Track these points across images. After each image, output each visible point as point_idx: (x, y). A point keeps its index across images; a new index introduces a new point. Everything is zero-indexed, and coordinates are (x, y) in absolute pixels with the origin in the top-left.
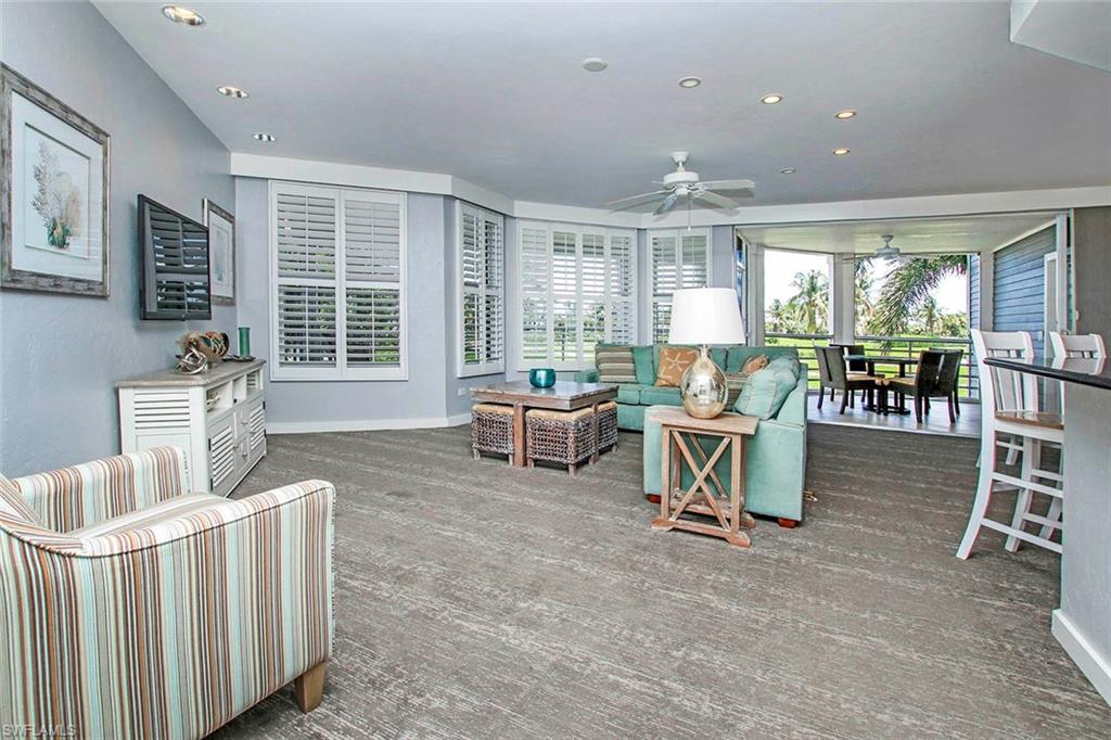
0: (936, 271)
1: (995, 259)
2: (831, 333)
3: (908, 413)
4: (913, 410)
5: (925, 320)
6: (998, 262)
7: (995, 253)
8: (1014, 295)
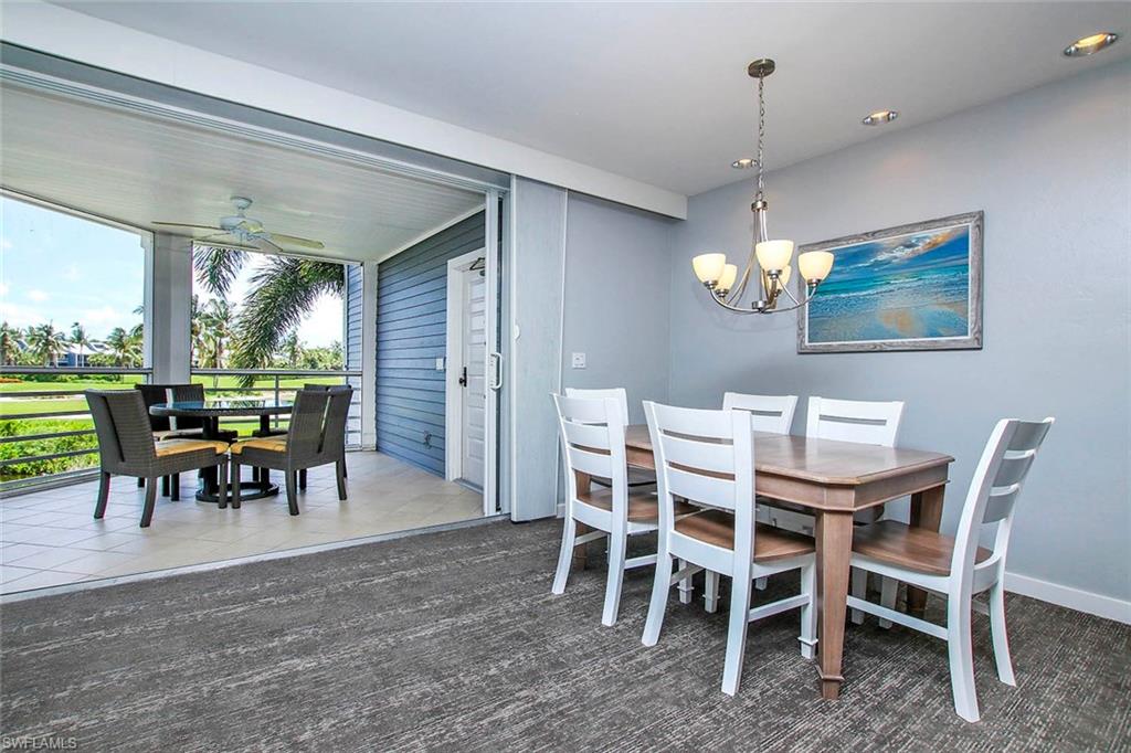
0: (307, 292)
1: (380, 272)
2: (147, 364)
3: (275, 493)
4: (283, 489)
5: (288, 354)
6: (385, 274)
7: (379, 265)
8: (403, 314)
